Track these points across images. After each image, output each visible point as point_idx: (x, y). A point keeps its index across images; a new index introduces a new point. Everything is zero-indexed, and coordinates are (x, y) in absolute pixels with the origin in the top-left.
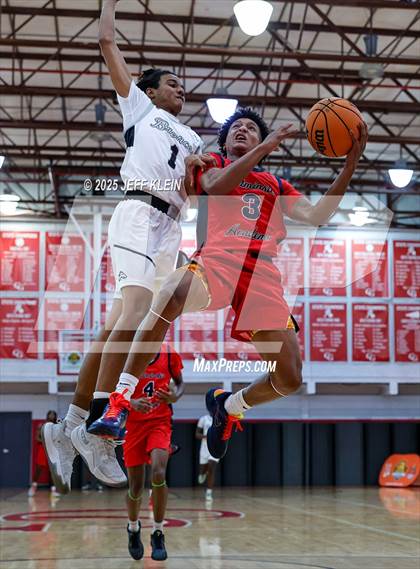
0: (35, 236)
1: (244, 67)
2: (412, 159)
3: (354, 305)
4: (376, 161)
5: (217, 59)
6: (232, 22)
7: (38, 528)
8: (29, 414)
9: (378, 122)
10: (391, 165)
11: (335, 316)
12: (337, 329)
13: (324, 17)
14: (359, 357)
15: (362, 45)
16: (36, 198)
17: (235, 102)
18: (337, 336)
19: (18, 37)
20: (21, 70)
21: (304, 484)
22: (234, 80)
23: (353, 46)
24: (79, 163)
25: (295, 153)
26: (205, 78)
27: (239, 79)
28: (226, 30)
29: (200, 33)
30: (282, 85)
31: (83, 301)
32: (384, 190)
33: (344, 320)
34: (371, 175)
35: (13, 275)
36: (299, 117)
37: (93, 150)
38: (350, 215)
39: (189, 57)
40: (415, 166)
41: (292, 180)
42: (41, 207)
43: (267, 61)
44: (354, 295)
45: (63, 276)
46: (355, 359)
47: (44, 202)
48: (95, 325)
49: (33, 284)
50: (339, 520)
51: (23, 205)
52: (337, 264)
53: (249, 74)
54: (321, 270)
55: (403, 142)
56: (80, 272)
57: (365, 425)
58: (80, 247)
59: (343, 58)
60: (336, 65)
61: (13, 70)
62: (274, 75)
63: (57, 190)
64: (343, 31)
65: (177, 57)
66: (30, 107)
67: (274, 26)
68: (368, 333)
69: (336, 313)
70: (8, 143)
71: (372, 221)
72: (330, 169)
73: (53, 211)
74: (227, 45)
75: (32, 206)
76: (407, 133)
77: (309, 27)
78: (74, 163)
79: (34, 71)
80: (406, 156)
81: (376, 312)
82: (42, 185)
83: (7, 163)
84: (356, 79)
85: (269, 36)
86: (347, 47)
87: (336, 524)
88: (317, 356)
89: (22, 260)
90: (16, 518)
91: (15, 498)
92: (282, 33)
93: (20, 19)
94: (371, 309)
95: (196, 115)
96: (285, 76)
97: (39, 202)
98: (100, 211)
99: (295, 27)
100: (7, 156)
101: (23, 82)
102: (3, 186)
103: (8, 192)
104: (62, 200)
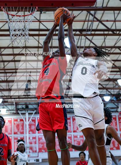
0: (10, 120)
2: (110, 93)
9: (100, 84)
10: (104, 95)
16: (11, 109)
19: (6, 68)
20: (6, 76)
31: (24, 137)
35: (5, 131)
37: (25, 96)
40: (110, 95)
42: (12, 112)
45: (18, 130)
47: (13, 110)
48: (27, 143)
49: (10, 133)
51: (7, 111)
55: (107, 89)
56: (23, 129)
58: (23, 122)
61: (4, 76)
63: (16, 107)
66: (9, 86)
70: (3, 95)
73: (15, 113)
75: (10, 111)
76: (108, 86)
79: (10, 76)
80: (108, 93)
82: (12, 106)
83: (3, 100)
89: (7, 126)
93: (6, 63)
97: (12, 110)
98: (27, 112)
100: (3, 99)
101: (7, 79)
102: (2, 107)
103: (3, 108)
104: (18, 109)
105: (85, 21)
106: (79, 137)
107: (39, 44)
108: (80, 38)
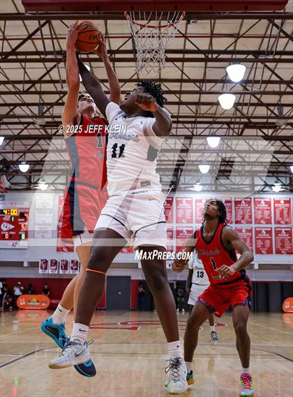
1: (223, 123)
3: (275, 228)
4: (284, 162)
5: (211, 120)
6: (218, 104)
7: (136, 328)
8: (130, 277)
9: (284, 145)
10: (291, 164)
11: (267, 233)
12: (268, 239)
13: (259, 100)
14: (278, 252)
15: (276, 111)
17: (219, 138)
18: (268, 243)
21: (254, 311)
22: (218, 129)
23: (272, 112)
24: (164, 167)
25: (247, 160)
26: (206, 128)
27: (220, 128)
28: (215, 107)
29: (204, 109)
30: (240, 130)
32: (288, 175)
33: (271, 235)
34: (282, 169)
36: (248, 144)
38: (273, 187)
39: (198, 120)
41: (246, 172)
43: (233, 120)
44: (275, 223)
46: (276, 253)
50: (271, 328)
52: (267, 210)
53: (225, 126)
54: (260, 212)
57: (282, 284)
59: (268, 118)
60: (265, 120)
62: (237, 126)
64: (267, 105)
65: (193, 120)
67: (236, 105)
68: (282, 241)
69: (267, 232)
71: (283, 190)
72: (263, 167)
74: (215, 114)
77: (252, 105)
78: (162, 167)
81: (286, 231)
84: (274, 126)
85: (234, 109)
86: (269, 113)
87: (269, 330)
88: (259, 252)
90: (126, 323)
91: (123, 315)
92: (240, 107)
94: (283, 230)
95: (202, 144)
96: (242, 126)
99: (246, 104)
105: (263, 37)
106: (244, 231)
107: (184, 75)
108: (255, 66)
